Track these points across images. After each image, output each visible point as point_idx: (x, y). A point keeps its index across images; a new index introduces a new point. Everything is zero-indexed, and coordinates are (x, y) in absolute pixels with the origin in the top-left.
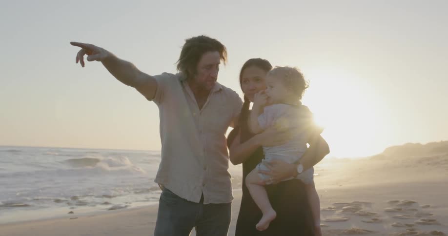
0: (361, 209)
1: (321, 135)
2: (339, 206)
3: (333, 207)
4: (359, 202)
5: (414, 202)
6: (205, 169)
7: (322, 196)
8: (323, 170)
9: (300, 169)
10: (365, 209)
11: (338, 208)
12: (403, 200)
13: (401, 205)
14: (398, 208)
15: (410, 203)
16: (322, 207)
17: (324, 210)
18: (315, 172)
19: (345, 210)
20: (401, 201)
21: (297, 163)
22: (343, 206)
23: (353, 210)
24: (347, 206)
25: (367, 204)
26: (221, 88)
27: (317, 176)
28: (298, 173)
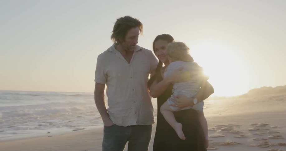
0: (233, 129)
1: (208, 81)
2: (219, 127)
3: (215, 128)
4: (231, 125)
5: (267, 125)
6: (135, 102)
7: (208, 121)
8: (209, 104)
9: (195, 101)
10: (236, 129)
11: (219, 129)
12: (260, 123)
13: (258, 126)
14: (257, 128)
15: (265, 125)
16: (209, 128)
17: (210, 130)
18: (204, 106)
19: (223, 130)
20: (259, 124)
21: (193, 98)
22: (222, 127)
23: (228, 130)
24: (224, 127)
25: (237, 126)
26: (141, 48)
27: (205, 108)
28: (194, 104)
